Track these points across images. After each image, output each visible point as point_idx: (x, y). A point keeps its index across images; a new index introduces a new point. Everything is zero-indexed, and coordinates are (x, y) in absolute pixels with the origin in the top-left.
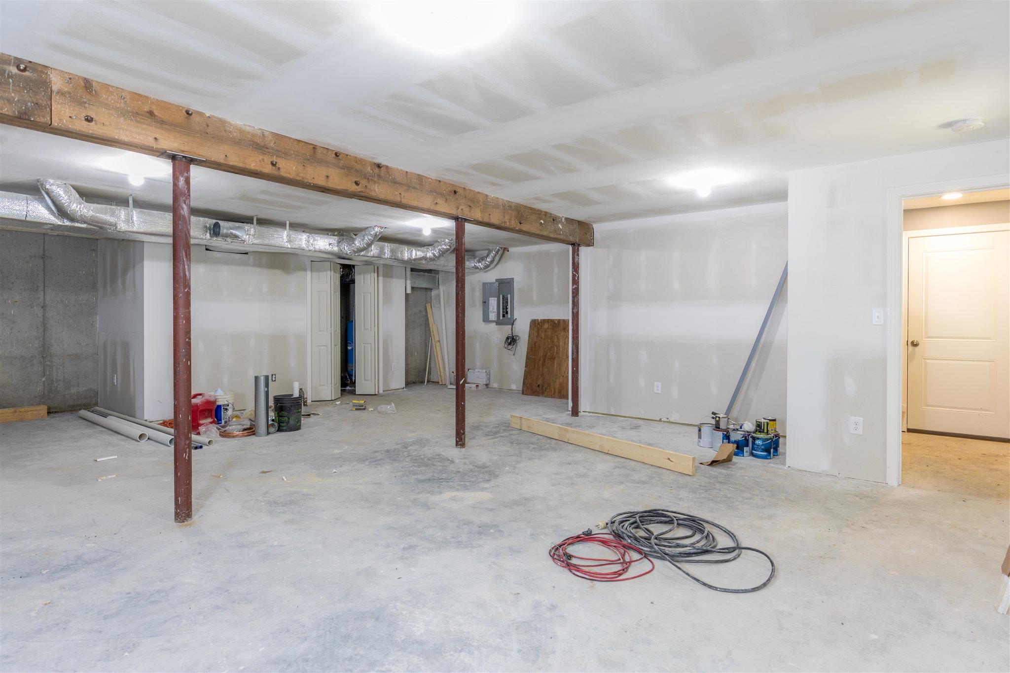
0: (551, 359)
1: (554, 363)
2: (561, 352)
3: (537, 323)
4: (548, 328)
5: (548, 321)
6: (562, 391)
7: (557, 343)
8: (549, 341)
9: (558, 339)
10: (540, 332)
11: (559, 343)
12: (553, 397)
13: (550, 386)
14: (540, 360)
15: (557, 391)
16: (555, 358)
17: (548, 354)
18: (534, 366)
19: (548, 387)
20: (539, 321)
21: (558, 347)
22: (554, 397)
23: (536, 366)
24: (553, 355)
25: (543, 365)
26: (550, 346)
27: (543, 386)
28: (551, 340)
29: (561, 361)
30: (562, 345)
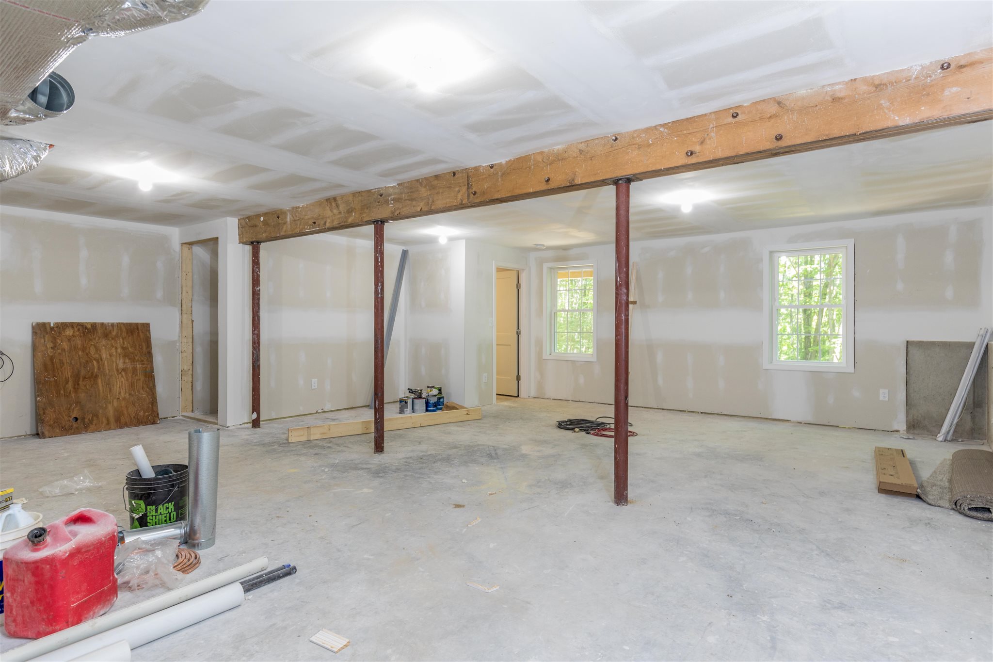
0: (89, 378)
1: (97, 384)
2: (107, 368)
3: (48, 329)
4: (73, 336)
5: (72, 325)
6: (122, 418)
7: (97, 356)
8: (80, 353)
9: (97, 349)
10: (59, 341)
11: (100, 355)
12: (108, 427)
13: (97, 416)
14: (67, 382)
15: (112, 420)
16: (96, 376)
17: (83, 372)
18: (58, 392)
19: (95, 418)
20: (52, 325)
21: (99, 360)
22: (110, 429)
23: (62, 392)
24: (92, 373)
25: (75, 388)
26: (83, 361)
27: (84, 419)
28: (83, 351)
29: (109, 379)
30: (106, 358)
